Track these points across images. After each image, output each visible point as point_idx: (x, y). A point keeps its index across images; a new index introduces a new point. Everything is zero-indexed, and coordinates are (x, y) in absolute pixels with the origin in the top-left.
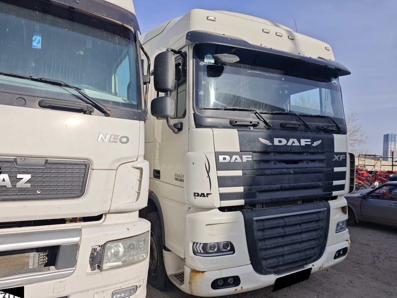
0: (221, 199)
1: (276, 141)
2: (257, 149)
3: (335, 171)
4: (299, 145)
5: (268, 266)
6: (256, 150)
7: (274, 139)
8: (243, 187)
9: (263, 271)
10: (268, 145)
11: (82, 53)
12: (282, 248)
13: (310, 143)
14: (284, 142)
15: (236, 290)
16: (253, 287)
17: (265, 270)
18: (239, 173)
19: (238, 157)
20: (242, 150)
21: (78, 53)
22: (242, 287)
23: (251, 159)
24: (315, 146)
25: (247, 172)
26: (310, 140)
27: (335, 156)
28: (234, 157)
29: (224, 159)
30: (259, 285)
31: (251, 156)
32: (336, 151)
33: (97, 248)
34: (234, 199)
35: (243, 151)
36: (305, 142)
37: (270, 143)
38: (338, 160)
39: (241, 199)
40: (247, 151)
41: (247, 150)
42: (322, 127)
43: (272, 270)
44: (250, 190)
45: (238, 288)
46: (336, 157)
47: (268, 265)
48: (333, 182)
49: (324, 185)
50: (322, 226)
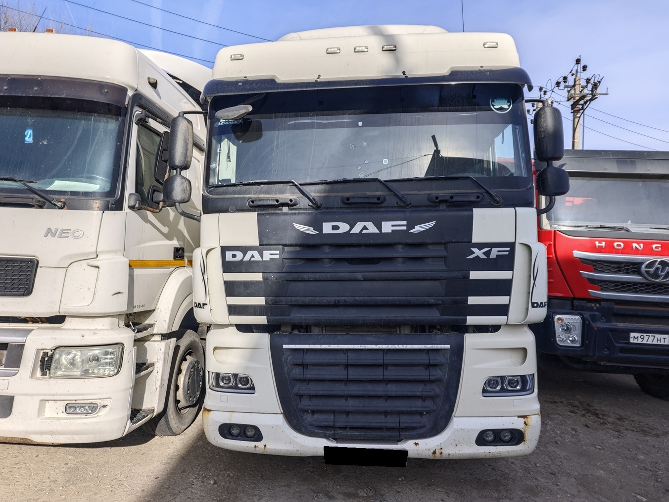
0: (230, 313)
1: (327, 228)
2: (289, 241)
3: (471, 278)
4: (378, 232)
5: (313, 423)
6: (288, 243)
7: (323, 223)
8: (264, 298)
9: (303, 429)
10: (311, 233)
11: (45, 143)
12: (344, 401)
13: (405, 228)
14: (344, 227)
15: (255, 446)
16: (284, 449)
17: (306, 428)
18: (258, 277)
19: (256, 253)
20: (262, 243)
21: (41, 143)
22: (265, 446)
23: (277, 257)
24: (417, 232)
25: (272, 276)
26: (405, 223)
27: (474, 250)
28: (249, 254)
29: (234, 256)
30: (295, 449)
31: (278, 252)
32: (475, 240)
33: (48, 353)
34: (251, 315)
35: (264, 245)
36: (392, 226)
37: (314, 231)
38: (483, 256)
39: (261, 314)
40: (271, 245)
41: (271, 243)
42: (437, 198)
43: (320, 431)
44: (276, 303)
45: (260, 444)
46: (478, 253)
47: (314, 421)
48: (468, 298)
49: (440, 302)
50: (439, 376)
